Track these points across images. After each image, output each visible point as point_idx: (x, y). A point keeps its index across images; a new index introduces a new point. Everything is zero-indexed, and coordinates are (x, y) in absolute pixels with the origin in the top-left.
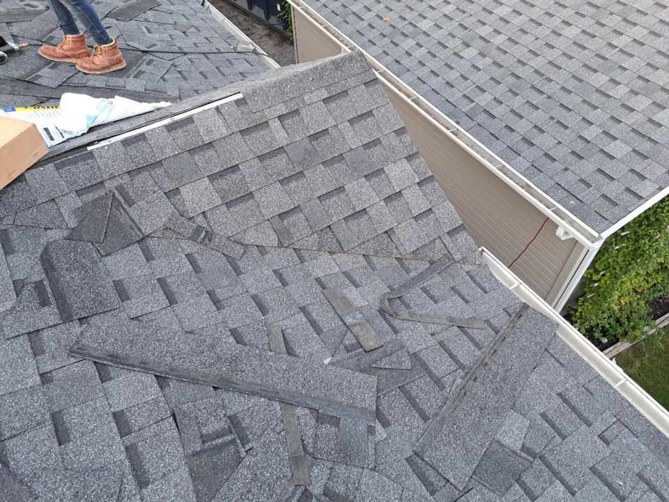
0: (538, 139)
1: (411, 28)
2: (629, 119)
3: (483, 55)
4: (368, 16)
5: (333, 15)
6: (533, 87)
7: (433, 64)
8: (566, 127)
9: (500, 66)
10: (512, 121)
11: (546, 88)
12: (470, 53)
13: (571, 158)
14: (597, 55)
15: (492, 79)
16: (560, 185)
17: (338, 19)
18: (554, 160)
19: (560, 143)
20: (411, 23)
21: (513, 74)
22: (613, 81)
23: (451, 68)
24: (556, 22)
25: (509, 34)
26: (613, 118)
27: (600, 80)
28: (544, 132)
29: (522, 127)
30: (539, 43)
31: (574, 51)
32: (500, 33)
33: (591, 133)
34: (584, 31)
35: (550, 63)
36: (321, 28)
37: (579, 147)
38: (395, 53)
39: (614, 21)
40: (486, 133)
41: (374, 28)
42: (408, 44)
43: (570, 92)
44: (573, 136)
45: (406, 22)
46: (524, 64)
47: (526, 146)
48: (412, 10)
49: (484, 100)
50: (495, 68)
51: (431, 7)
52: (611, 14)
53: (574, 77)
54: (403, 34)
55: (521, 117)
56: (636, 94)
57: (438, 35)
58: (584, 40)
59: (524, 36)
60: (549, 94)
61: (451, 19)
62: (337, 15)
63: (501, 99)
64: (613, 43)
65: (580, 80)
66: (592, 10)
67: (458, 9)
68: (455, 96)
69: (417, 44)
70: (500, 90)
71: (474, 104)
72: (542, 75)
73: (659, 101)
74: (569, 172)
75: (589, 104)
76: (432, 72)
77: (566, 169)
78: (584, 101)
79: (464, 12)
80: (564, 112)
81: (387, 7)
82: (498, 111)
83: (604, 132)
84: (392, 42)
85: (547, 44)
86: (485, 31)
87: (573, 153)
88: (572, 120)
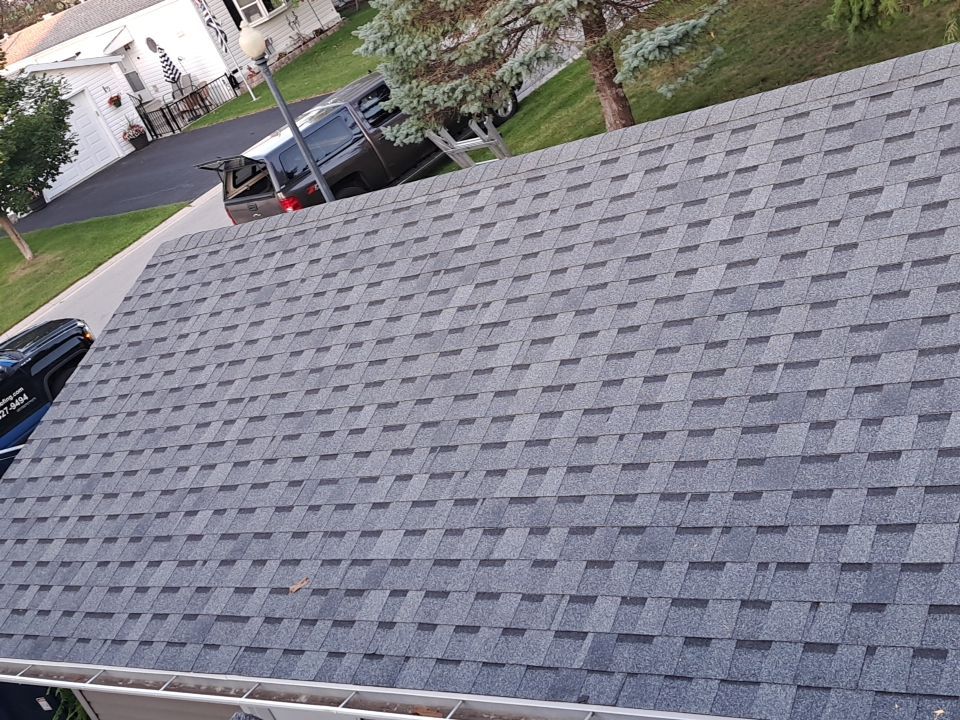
0: (769, 626)
1: (361, 572)
2: (907, 473)
3: (540, 531)
4: (253, 605)
6: (681, 530)
7: (451, 613)
8: (805, 566)
9: (589, 530)
10: (690, 622)
11: (705, 515)
12: (512, 542)
13: (861, 620)
14: (753, 399)
15: (591, 564)
16: (885, 693)
17: (190, 651)
18: (832, 648)
19: (816, 605)
20: (355, 562)
21: (625, 530)
22: (817, 426)
23: (495, 596)
24: (634, 390)
25: (563, 461)
26: (873, 492)
27: (794, 438)
28: (769, 604)
29: (720, 621)
30: (632, 443)
31: (704, 418)
32: (544, 470)
33: (859, 544)
34: (696, 375)
35: (678, 465)
36: (161, 693)
37: (857, 586)
38: (355, 641)
39: (736, 327)
40: (656, 682)
41: (280, 620)
42: (374, 605)
43: (757, 495)
44: (830, 574)
45: (344, 565)
46: (631, 498)
47: (755, 656)
48: (342, 534)
49: (603, 617)
50: (578, 541)
51: (376, 506)
52: (721, 317)
53: (741, 463)
54: (350, 593)
55: (702, 603)
56: (879, 421)
57: (425, 549)
58: (707, 388)
59: (595, 448)
60: (721, 524)
61: (432, 503)
62: (184, 644)
63: (637, 592)
64: (763, 361)
65: (760, 462)
66: (685, 330)
67: (433, 476)
68: (540, 646)
69: (394, 593)
70: (623, 576)
71: (590, 637)
72: (681, 496)
73: (928, 409)
74: (880, 652)
75: (810, 494)
76: (459, 629)
77: (871, 650)
78: (797, 495)
79: (449, 475)
80: (774, 539)
81: (284, 563)
82: (648, 620)
83: (881, 528)
84: (337, 623)
85: (646, 436)
86: (513, 484)
87: (856, 607)
88: (800, 545)
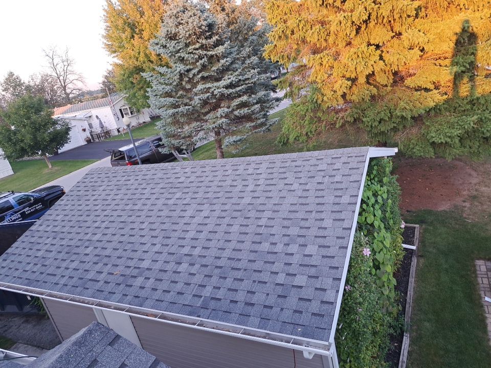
0: (254, 299)
1: (137, 271)
2: (295, 260)
3: (192, 265)
4: (102, 277)
5: (74, 288)
6: (233, 269)
7: (164, 286)
8: (266, 283)
9: (207, 266)
10: (232, 296)
11: (239, 265)
12: (184, 267)
13: (280, 300)
14: (256, 234)
15: (206, 276)
16: (285, 322)
17: (79, 289)
18: (271, 307)
19: (268, 294)
20: (135, 268)
21: (217, 267)
22: (272, 244)
23: (176, 282)
24: (223, 228)
25: (201, 245)
26: (286, 264)
27: (266, 246)
28: (255, 293)
29: (241, 296)
30: (221, 242)
31: (243, 237)
32: (195, 247)
33: (281, 278)
34: (241, 225)
35: (234, 250)
36: (67, 301)
37: (279, 290)
38: (132, 291)
39: (252, 214)
40: (221, 313)
41: (109, 283)
42: (139, 281)
43: (255, 261)
44: (273, 286)
45: (132, 268)
46: (220, 258)
47: (250, 307)
48: (133, 259)
49: (207, 292)
50: (203, 269)
51: (144, 252)
52: (249, 211)
53: (251, 251)
54: (132, 277)
55: (236, 291)
56: (288, 245)
57: (158, 266)
58: (244, 229)
59: (211, 243)
60: (244, 268)
61: (161, 253)
62: (77, 287)
63: (218, 285)
64: (259, 224)
65: (256, 252)
66: (239, 213)
67: (163, 245)
68: (188, 299)
69: (146, 278)
70: (214, 280)
71: (203, 297)
72: (234, 259)
73: (301, 243)
74: (284, 310)
75: (269, 262)
76: (164, 291)
77: (282, 309)
78: (265, 262)
79: (167, 245)
80: (257, 274)
81: (113, 265)
82: (220, 294)
83: (287, 274)
84: (127, 285)
85: (226, 241)
86: (186, 250)
87: (279, 296)
88: (265, 277)
